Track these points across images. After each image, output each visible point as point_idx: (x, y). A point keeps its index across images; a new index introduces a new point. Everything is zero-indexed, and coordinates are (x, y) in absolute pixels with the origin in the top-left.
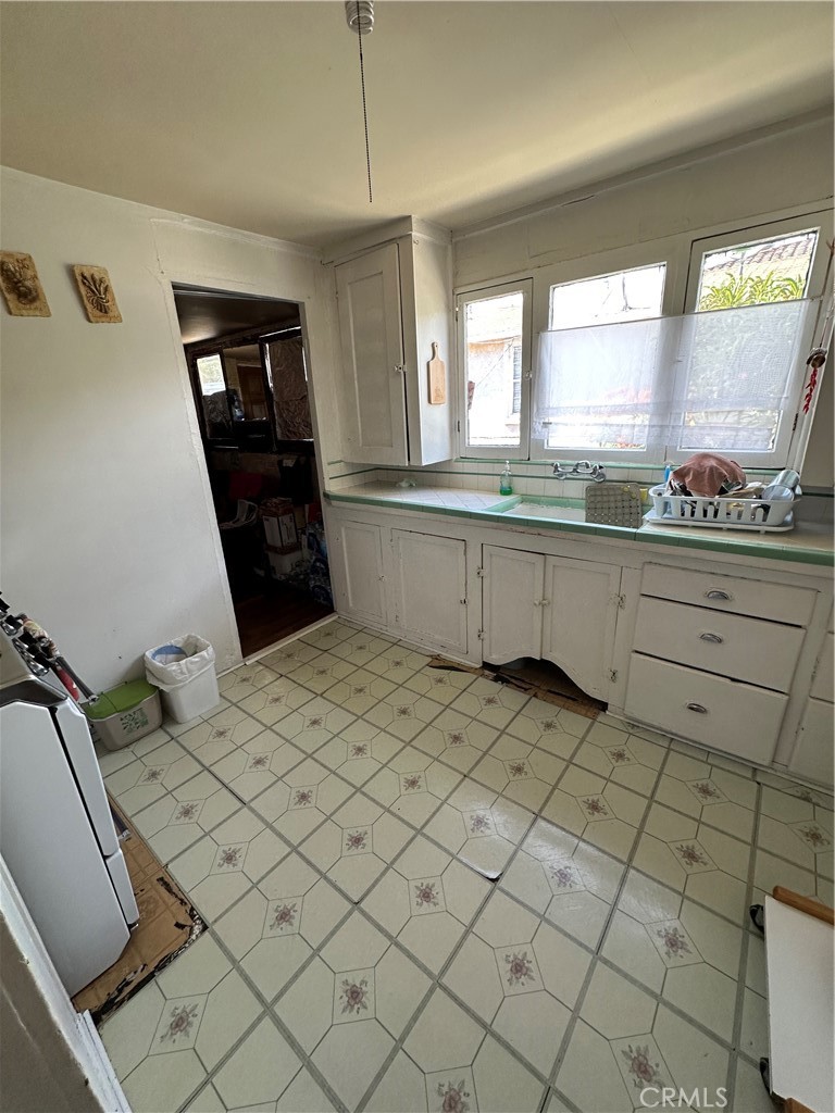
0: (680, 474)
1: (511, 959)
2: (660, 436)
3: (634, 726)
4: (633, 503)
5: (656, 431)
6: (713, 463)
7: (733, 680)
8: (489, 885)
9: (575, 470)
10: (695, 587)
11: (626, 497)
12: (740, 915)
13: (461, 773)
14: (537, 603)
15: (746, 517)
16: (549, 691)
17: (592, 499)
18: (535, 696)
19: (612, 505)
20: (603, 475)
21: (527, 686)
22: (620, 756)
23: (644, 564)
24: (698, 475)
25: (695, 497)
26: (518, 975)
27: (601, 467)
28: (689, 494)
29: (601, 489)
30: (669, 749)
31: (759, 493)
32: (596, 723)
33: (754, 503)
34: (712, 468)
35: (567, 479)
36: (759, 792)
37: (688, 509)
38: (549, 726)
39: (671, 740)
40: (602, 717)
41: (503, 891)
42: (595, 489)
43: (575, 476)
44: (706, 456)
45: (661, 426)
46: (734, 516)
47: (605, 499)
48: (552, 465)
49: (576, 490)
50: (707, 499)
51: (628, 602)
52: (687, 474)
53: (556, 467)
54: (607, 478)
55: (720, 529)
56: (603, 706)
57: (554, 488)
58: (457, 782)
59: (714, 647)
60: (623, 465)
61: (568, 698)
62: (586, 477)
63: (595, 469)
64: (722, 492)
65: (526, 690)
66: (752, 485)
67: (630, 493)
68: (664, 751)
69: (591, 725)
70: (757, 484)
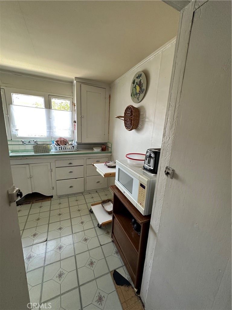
0: (57, 142)
2: (50, 134)
3: (60, 197)
4: (47, 149)
5: (49, 133)
6: (63, 139)
7: (76, 178)
9: (29, 142)
10: (66, 163)
11: (45, 148)
12: (88, 212)
14: (29, 177)
15: (71, 149)
16: (36, 200)
17: (35, 149)
18: (33, 203)
19: (41, 150)
20: (37, 143)
21: (29, 202)
22: (60, 204)
23: (55, 161)
24: (61, 141)
25: (61, 146)
27: (37, 141)
28: (60, 145)
29: (38, 146)
30: (68, 198)
31: (72, 144)
32: (52, 201)
33: (72, 146)
34: (63, 140)
35: (26, 145)
36: (84, 196)
37: (61, 148)
38: (41, 207)
39: (68, 196)
40: (52, 199)
42: (36, 147)
43: (29, 144)
44: (61, 138)
45: (50, 132)
46: (69, 149)
47: (39, 149)
48: (22, 141)
49: (30, 147)
50: (64, 146)
51: (53, 170)
52: (58, 141)
53: (23, 141)
54: (38, 144)
55: (67, 151)
56: (52, 197)
57: (22, 147)
59: (72, 173)
60: (41, 140)
61: (42, 199)
62: (32, 144)
63: (35, 142)
64: (66, 145)
66: (70, 143)
67: (45, 147)
68: (67, 198)
69: (51, 202)
70: (71, 143)
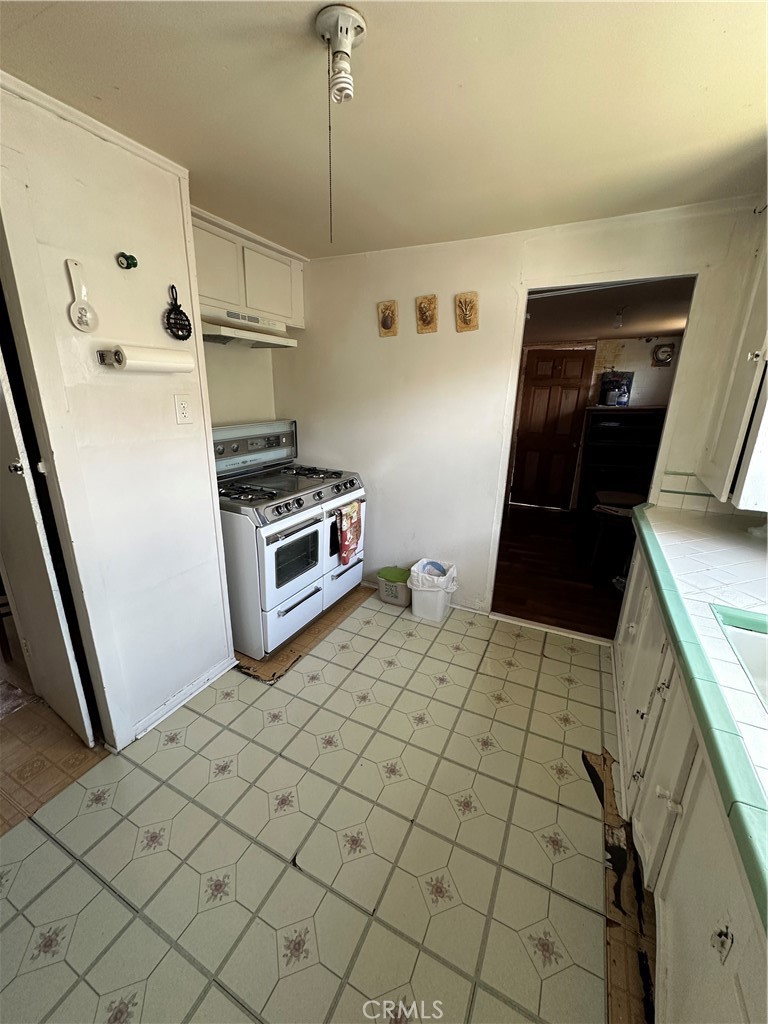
1: (226, 880)
8: (289, 857)
13: (416, 816)
26: (213, 887)
41: (284, 871)
58: (404, 814)
65: (617, 903)
